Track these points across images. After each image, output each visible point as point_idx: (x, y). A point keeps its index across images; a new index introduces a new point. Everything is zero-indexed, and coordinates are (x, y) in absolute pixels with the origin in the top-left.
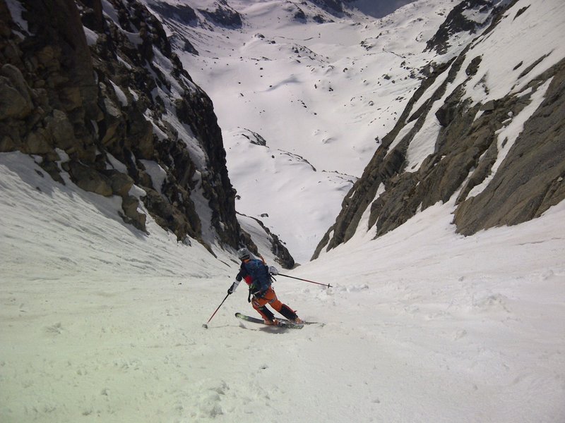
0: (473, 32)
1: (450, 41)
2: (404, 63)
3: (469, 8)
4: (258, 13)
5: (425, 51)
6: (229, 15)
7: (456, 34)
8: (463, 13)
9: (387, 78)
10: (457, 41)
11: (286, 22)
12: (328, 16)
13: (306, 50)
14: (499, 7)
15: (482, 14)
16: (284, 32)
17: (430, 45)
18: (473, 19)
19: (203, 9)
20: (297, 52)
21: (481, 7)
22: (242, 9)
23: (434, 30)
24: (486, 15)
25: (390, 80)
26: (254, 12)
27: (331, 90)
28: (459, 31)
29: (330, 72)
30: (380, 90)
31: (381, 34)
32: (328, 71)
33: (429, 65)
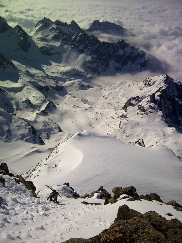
0: (133, 107)
1: (128, 108)
2: (116, 113)
3: (132, 100)
4: (68, 86)
5: (122, 110)
6: (59, 88)
8: (131, 101)
9: (112, 117)
10: (130, 108)
11: (78, 89)
12: (91, 85)
13: (86, 100)
14: (140, 100)
15: (135, 102)
16: (77, 92)
17: (123, 108)
18: (133, 103)
19: (51, 86)
20: (83, 101)
21: (135, 100)
22: (63, 84)
23: (123, 105)
24: (137, 102)
25: (113, 118)
26: (67, 85)
27: (97, 120)
28: (130, 106)
29: (96, 114)
30: (110, 121)
31: (109, 93)
33: (122, 115)
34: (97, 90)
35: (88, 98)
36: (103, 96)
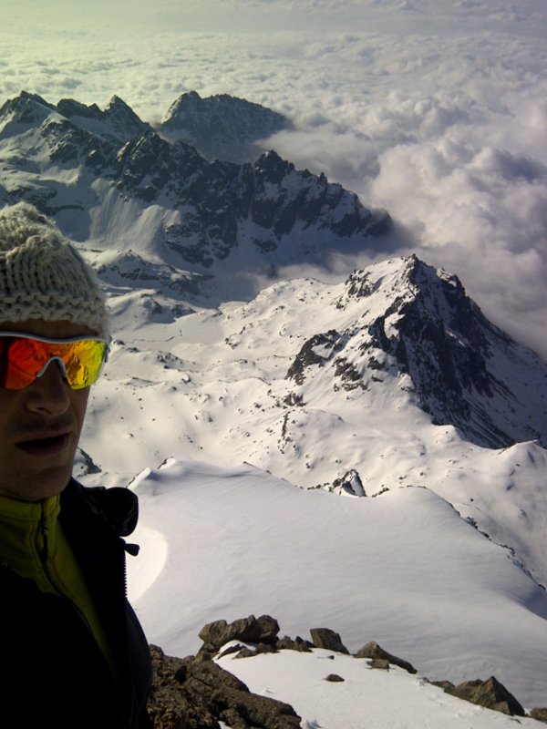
0: (322, 365)
1: (305, 372)
2: (270, 391)
3: (317, 344)
5: (286, 379)
7: (310, 366)
8: (313, 349)
9: (258, 406)
10: (311, 372)
11: (144, 321)
12: (187, 306)
13: (172, 357)
14: (339, 344)
15: (326, 350)
16: (142, 333)
17: (291, 373)
18: (320, 354)
20: (162, 361)
21: (326, 344)
23: (289, 364)
24: (331, 350)
25: (261, 408)
28: (311, 364)
29: (207, 402)
30: (254, 419)
31: (244, 328)
32: (205, 401)
33: (290, 396)
34: (204, 321)
35: (179, 351)
36: (227, 340)
